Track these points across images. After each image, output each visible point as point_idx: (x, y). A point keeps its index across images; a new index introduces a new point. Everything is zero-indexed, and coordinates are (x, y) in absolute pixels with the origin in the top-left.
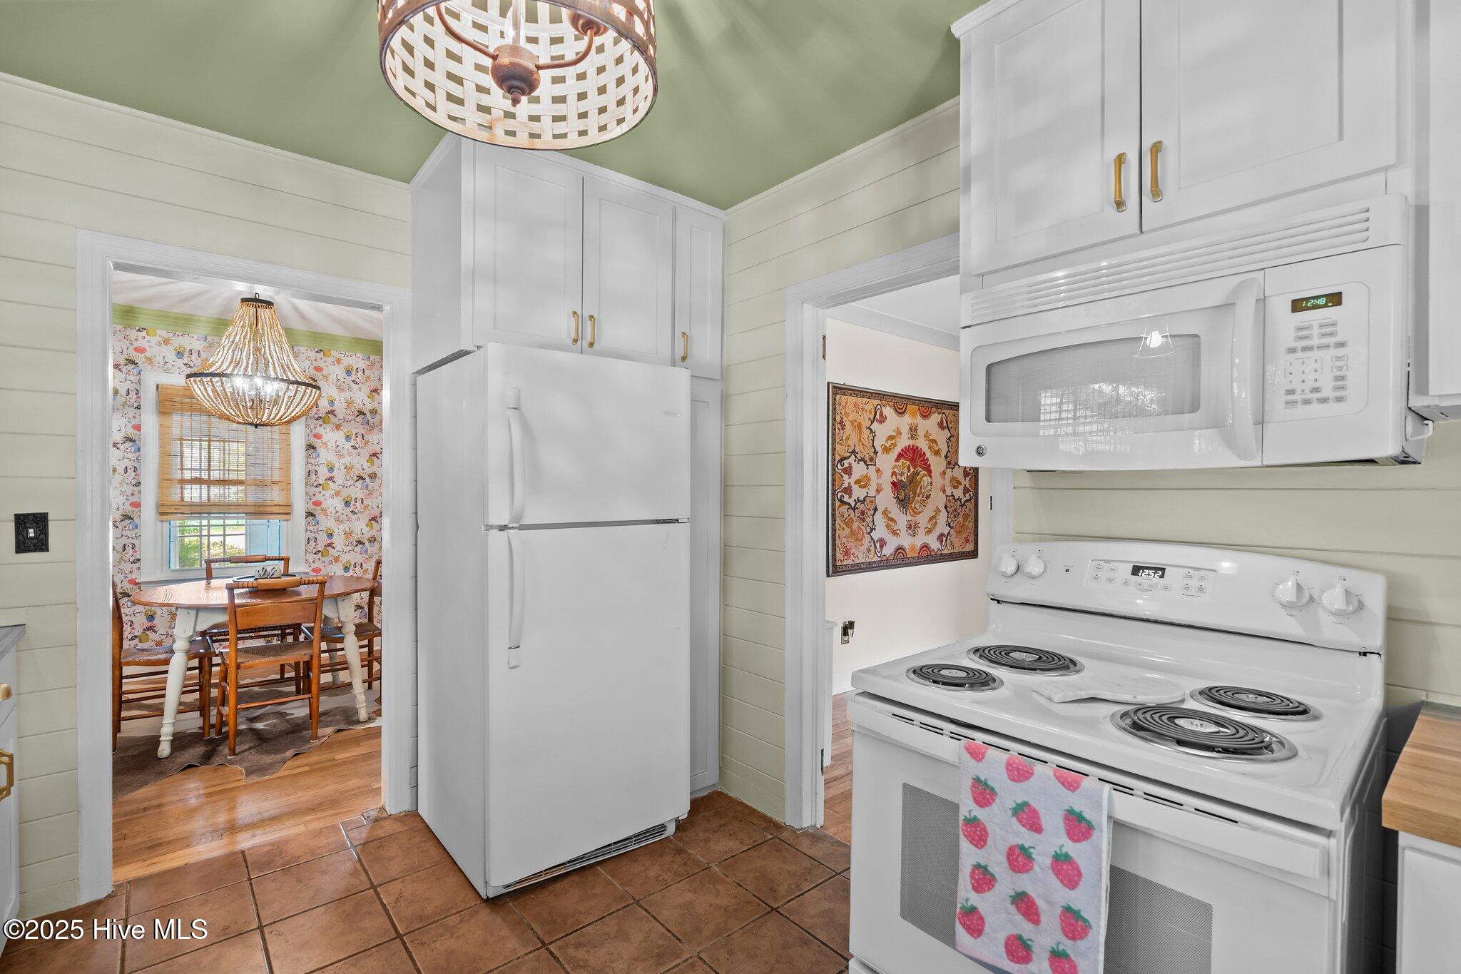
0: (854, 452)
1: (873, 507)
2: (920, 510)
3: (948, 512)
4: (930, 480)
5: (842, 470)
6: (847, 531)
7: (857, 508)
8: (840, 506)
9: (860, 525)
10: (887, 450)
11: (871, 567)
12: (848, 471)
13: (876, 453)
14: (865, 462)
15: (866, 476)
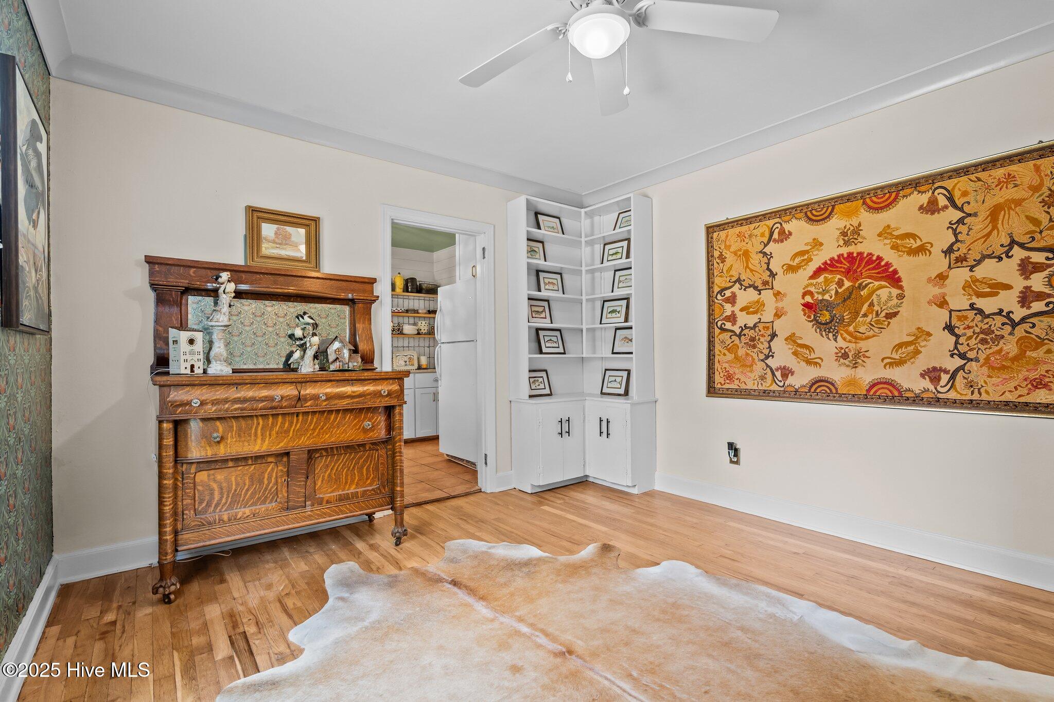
0: (739, 281)
1: (770, 332)
2: (871, 333)
3: (958, 336)
4: (895, 292)
5: (723, 300)
6: (730, 357)
7: (745, 335)
8: (720, 334)
9: (748, 351)
10: (791, 269)
11: (765, 395)
12: (732, 300)
13: (773, 275)
14: (756, 288)
15: (758, 302)
